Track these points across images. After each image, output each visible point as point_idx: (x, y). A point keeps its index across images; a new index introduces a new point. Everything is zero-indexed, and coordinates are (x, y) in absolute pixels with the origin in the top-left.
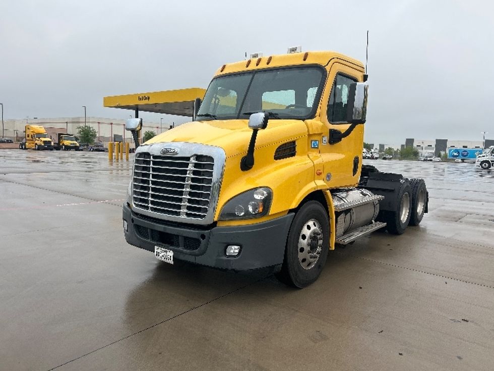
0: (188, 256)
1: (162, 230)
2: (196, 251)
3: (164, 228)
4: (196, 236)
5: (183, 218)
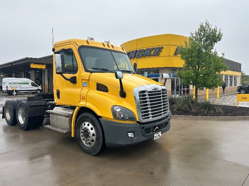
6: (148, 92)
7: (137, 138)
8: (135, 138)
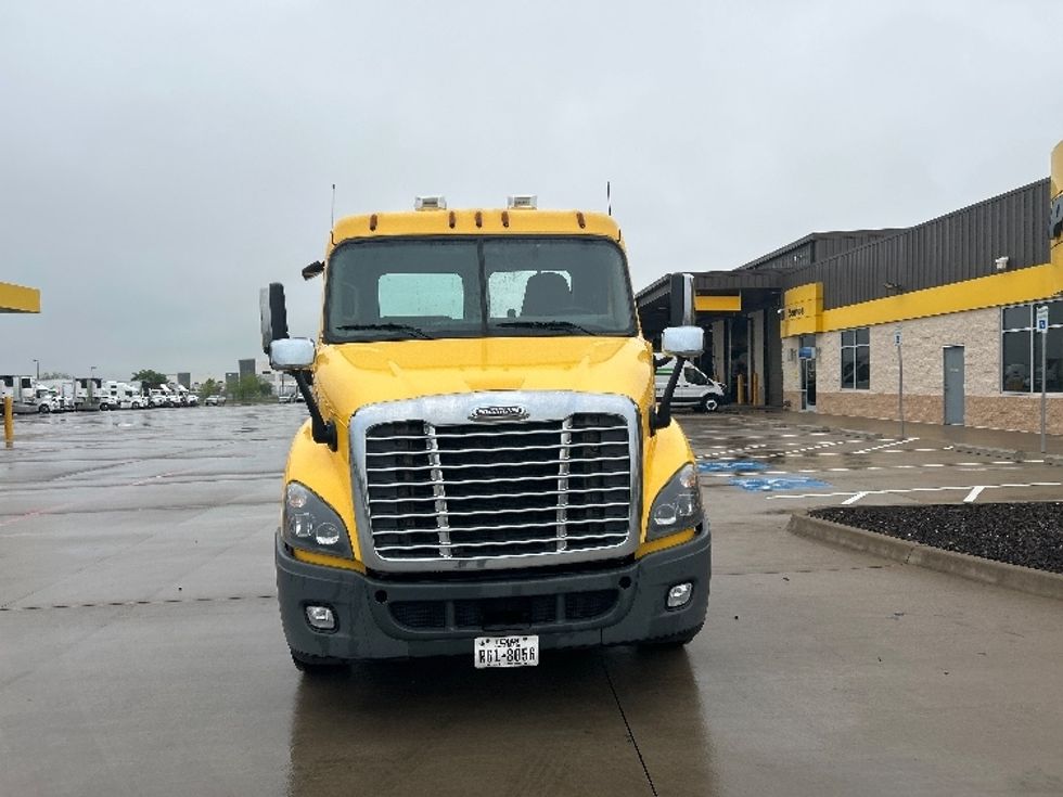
0: (582, 633)
1: (509, 593)
2: (609, 616)
3: (514, 587)
4: (608, 585)
5: (562, 554)
6: (439, 430)
7: (348, 636)
8: (340, 635)
